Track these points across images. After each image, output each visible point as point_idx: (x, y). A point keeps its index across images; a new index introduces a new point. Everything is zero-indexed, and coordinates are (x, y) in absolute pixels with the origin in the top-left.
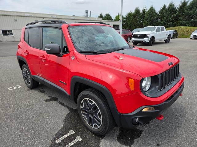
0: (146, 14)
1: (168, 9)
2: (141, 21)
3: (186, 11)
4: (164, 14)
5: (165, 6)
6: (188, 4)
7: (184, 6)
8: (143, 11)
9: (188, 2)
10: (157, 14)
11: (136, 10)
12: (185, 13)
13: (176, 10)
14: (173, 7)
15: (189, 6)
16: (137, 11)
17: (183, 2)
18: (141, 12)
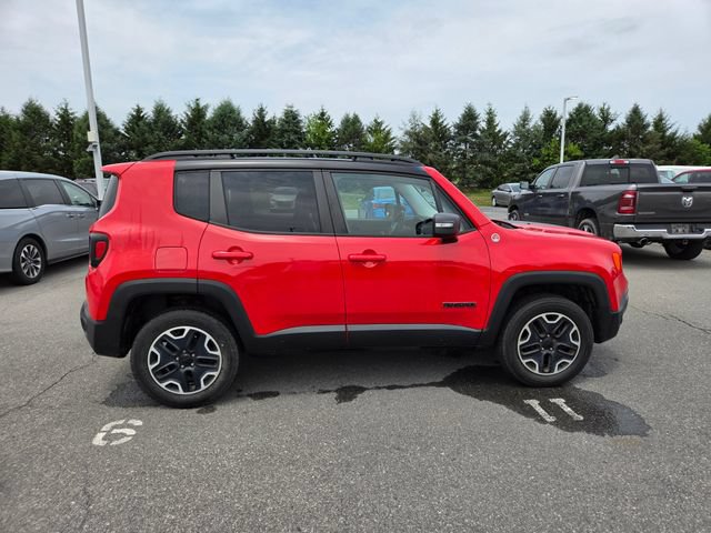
0: (76, 127)
1: (155, 122)
2: (61, 153)
3: (209, 133)
4: (143, 134)
5: (139, 111)
6: (209, 115)
7: (198, 121)
8: (61, 116)
9: (206, 107)
10: (117, 133)
11: (27, 108)
12: (207, 138)
13: (180, 128)
14: (170, 117)
15: (213, 120)
16: (33, 112)
17: (193, 106)
18: (51, 119)
